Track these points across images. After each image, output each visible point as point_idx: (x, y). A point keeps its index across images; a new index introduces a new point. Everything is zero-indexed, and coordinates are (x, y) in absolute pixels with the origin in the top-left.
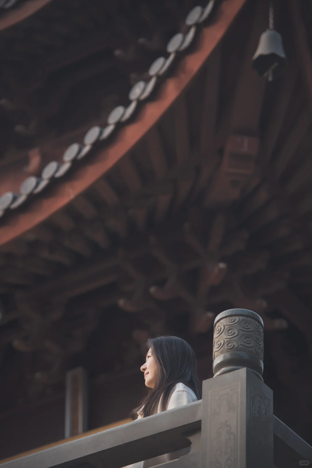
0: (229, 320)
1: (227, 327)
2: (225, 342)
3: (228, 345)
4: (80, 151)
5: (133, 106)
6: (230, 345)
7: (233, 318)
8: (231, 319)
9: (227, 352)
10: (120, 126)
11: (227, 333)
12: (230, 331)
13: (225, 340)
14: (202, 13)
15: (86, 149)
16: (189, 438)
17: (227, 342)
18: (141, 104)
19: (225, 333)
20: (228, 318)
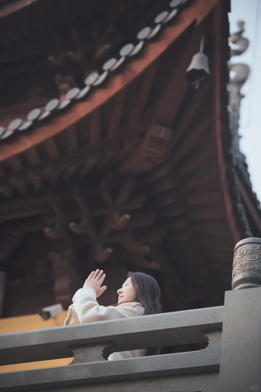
0: (251, 246)
1: (250, 251)
2: (247, 263)
3: (250, 265)
4: (41, 114)
5: (86, 89)
6: (251, 266)
7: (255, 245)
8: (253, 245)
9: (248, 271)
10: (74, 102)
11: (249, 256)
12: (252, 255)
13: (247, 261)
14: (151, 32)
15: (46, 114)
16: (207, 335)
17: (249, 263)
18: (93, 89)
19: (247, 256)
20: (250, 244)
